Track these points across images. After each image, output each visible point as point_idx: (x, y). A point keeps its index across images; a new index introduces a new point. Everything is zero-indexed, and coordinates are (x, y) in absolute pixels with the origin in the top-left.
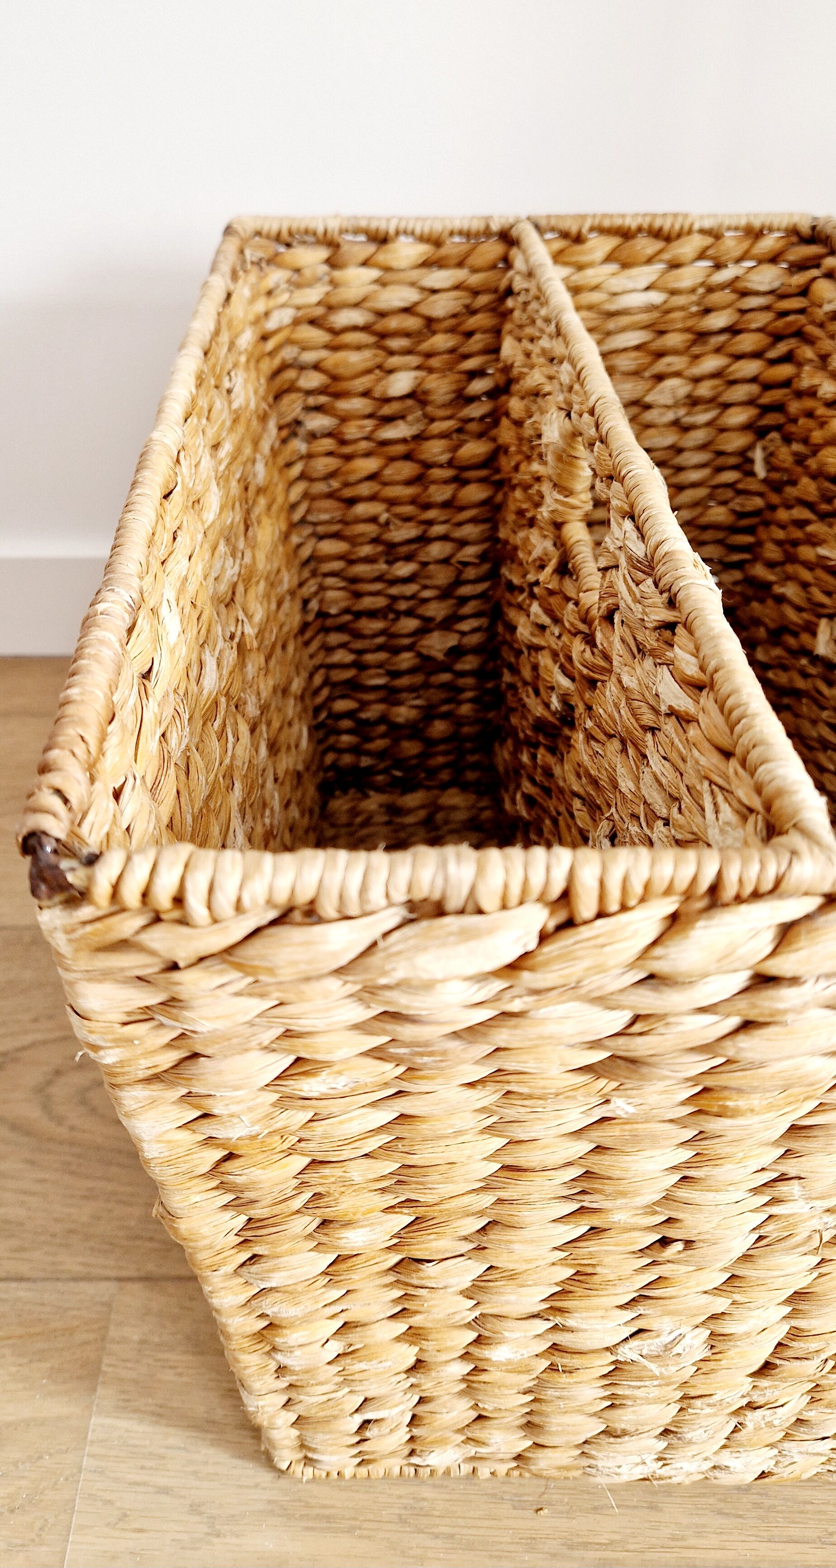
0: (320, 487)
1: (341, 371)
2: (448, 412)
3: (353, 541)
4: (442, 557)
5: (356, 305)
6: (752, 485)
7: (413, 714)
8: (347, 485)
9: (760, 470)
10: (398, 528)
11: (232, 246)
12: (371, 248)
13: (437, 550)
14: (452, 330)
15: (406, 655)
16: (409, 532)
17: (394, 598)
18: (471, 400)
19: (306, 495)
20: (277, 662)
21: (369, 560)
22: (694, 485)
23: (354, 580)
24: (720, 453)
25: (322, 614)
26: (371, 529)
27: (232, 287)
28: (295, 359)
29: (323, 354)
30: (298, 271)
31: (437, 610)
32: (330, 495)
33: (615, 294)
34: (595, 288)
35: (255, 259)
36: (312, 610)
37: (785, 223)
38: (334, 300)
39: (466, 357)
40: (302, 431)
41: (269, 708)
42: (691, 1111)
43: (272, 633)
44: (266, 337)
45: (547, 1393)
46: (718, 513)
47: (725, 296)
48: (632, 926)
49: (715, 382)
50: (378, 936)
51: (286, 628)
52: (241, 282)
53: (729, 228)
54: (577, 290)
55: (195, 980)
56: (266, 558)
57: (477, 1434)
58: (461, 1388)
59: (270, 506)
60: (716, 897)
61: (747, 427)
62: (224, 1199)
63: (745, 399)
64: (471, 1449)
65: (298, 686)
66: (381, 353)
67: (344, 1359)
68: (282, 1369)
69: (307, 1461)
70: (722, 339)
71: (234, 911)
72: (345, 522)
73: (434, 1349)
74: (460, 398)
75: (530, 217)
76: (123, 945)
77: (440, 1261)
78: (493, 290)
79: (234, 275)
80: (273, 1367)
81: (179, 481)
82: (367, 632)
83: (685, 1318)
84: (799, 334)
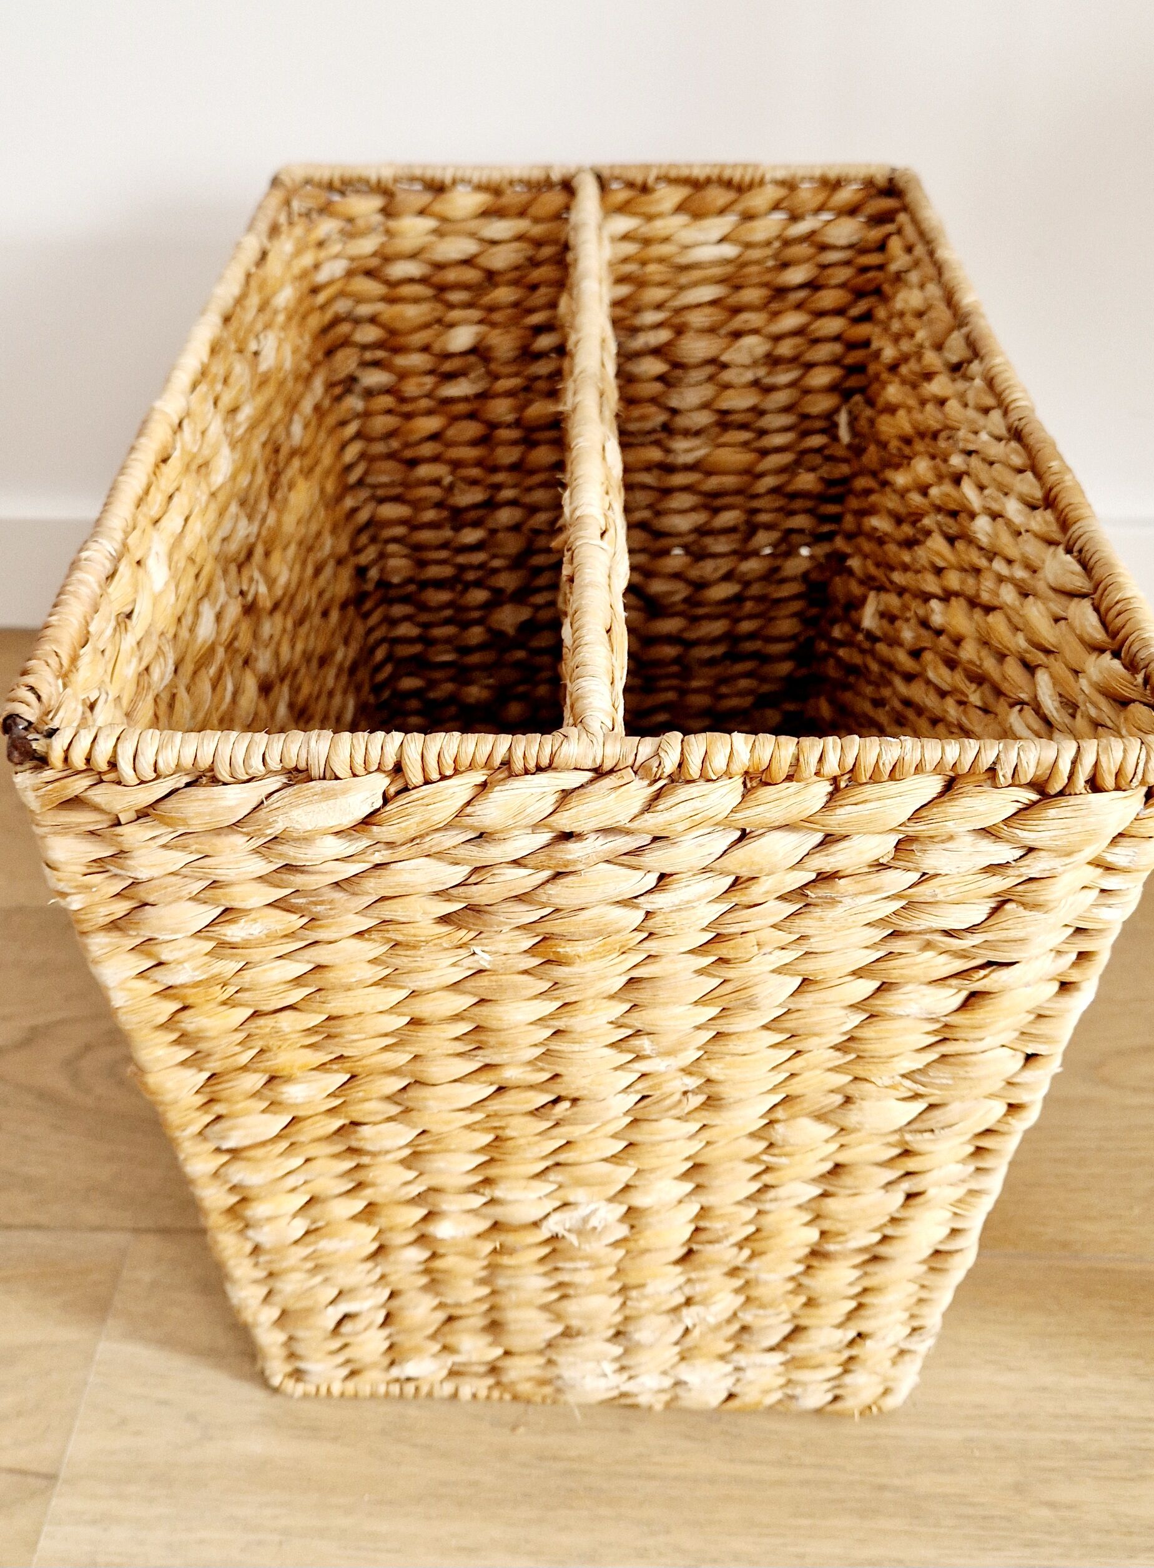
0: (379, 448)
1: (399, 325)
2: (513, 369)
3: (417, 505)
4: (511, 523)
5: (413, 256)
6: (840, 452)
7: (485, 694)
8: (407, 445)
9: (844, 434)
10: (463, 492)
11: (279, 195)
12: (426, 198)
13: (505, 516)
14: (516, 283)
15: (477, 630)
16: (476, 496)
17: (462, 568)
18: (539, 356)
19: (363, 456)
20: (312, 628)
21: (435, 526)
22: (779, 450)
23: (418, 547)
24: (805, 417)
25: (383, 584)
26: (434, 493)
27: (268, 245)
28: (350, 313)
29: (380, 307)
30: (351, 220)
31: (507, 581)
32: (391, 456)
33: (689, 247)
34: (666, 240)
35: (303, 210)
36: (372, 579)
37: (863, 173)
38: (389, 251)
39: (531, 311)
40: (358, 388)
41: (296, 673)
42: (537, 961)
43: (307, 597)
44: (315, 290)
45: (501, 1282)
46: (806, 481)
47: (803, 250)
48: (451, 791)
49: (797, 340)
50: (263, 797)
51: (327, 596)
52: (283, 237)
53: (803, 179)
54: (647, 242)
55: (134, 835)
56: (299, 522)
57: (450, 1340)
58: (424, 1280)
59: (311, 470)
60: (509, 768)
61: (832, 388)
62: (185, 1053)
63: (828, 358)
64: (449, 1360)
65: (345, 657)
66: (439, 306)
67: (312, 1238)
68: (256, 1250)
69: (298, 1375)
70: (801, 294)
71: (154, 775)
72: (406, 485)
73: (391, 1229)
74: (527, 355)
75: (592, 169)
76: (75, 802)
77: (375, 1124)
78: (555, 242)
79: (274, 231)
80: (249, 1247)
81: (178, 445)
82: (432, 604)
83: (596, 1189)
84: (878, 292)
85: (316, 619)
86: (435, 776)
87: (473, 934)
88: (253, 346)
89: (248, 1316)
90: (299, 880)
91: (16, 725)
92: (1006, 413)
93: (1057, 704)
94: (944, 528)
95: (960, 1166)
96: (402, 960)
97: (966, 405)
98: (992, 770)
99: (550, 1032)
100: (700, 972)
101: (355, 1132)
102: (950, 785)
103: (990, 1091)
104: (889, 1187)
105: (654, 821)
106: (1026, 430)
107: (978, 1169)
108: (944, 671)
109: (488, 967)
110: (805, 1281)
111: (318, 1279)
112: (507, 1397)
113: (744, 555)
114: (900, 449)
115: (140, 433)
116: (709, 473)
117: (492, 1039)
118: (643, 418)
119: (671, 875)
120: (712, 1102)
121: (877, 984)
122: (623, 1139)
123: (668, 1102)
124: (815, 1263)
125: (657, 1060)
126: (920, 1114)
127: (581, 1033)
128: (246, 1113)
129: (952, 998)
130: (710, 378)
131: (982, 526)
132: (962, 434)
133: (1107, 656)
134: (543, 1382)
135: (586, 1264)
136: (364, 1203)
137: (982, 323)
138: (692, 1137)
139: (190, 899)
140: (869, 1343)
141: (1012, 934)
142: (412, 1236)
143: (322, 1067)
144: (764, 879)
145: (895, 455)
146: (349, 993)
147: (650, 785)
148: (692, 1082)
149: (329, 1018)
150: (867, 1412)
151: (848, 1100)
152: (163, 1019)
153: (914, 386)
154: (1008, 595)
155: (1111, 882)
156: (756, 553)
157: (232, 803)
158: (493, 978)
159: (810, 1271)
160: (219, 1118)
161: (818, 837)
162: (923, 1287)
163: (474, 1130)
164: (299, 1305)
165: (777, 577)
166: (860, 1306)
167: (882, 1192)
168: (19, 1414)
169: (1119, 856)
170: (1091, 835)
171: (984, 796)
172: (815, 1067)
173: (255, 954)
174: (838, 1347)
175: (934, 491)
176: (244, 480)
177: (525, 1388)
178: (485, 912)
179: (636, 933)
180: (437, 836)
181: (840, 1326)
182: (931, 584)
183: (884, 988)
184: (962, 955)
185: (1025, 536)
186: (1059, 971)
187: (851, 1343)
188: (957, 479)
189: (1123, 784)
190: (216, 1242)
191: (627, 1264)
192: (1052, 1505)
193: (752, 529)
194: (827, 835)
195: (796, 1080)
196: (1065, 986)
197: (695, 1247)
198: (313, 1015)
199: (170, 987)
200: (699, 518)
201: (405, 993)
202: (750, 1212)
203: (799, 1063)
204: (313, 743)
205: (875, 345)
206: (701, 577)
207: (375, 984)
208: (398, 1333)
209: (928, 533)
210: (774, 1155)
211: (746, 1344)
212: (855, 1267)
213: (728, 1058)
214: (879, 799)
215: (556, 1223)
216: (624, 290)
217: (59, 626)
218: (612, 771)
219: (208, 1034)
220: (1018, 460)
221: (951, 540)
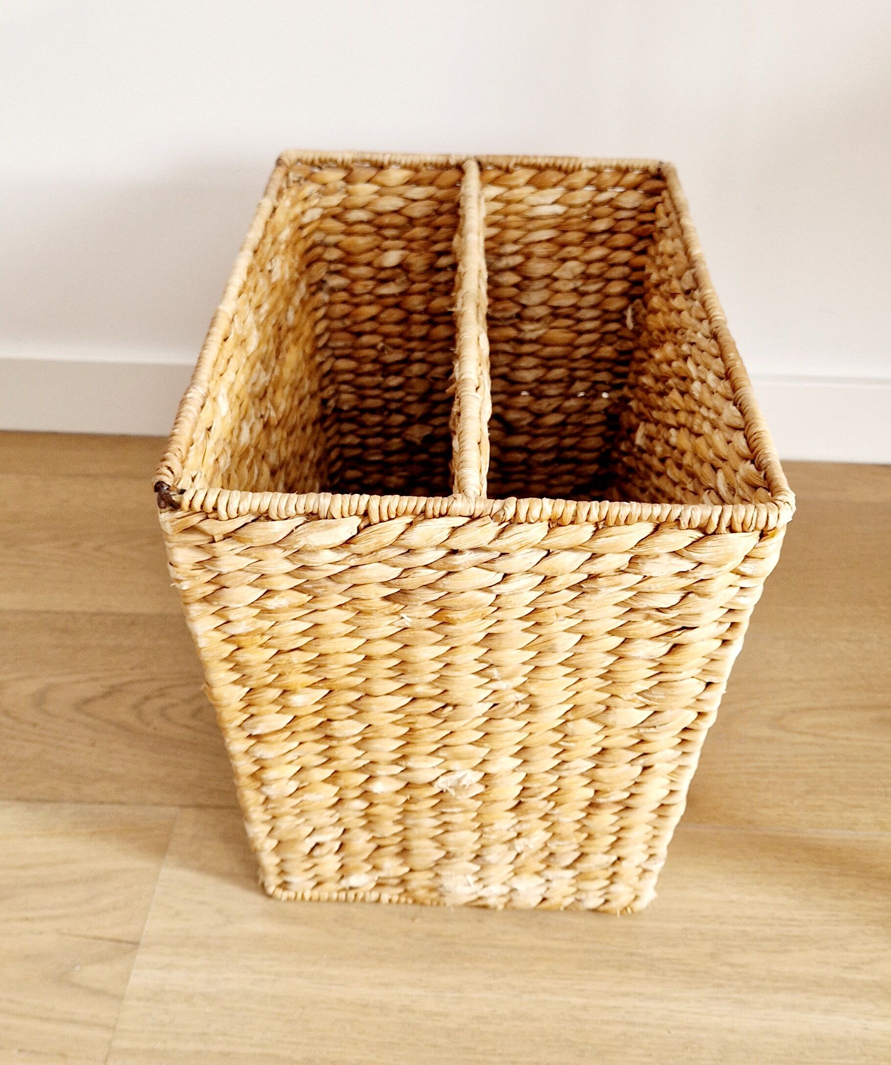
0: (338, 324)
1: (352, 249)
2: (423, 278)
3: (360, 360)
4: (420, 373)
5: (363, 208)
6: (627, 334)
7: (400, 482)
8: (355, 323)
9: (629, 323)
10: (390, 353)
11: (282, 170)
12: (372, 172)
13: (416, 369)
14: (426, 225)
15: (396, 441)
16: (397, 356)
17: (388, 401)
18: (440, 270)
19: (327, 329)
20: (297, 437)
21: (371, 374)
22: (589, 332)
23: (361, 387)
24: (606, 312)
25: (337, 410)
26: (371, 353)
27: (277, 204)
28: (322, 241)
29: (341, 237)
30: (325, 185)
31: (417, 410)
32: (345, 330)
33: (533, 206)
34: (520, 201)
35: (296, 179)
36: (331, 407)
37: (642, 165)
38: (348, 204)
39: (435, 242)
40: (325, 287)
41: (288, 464)
42: (436, 623)
43: (294, 419)
44: (301, 228)
45: (409, 822)
46: (606, 351)
47: (605, 210)
48: (393, 526)
49: (601, 264)
50: (294, 528)
51: (305, 417)
52: (284, 197)
53: (605, 167)
54: (508, 202)
55: (222, 547)
56: (292, 371)
57: (378, 862)
58: (363, 822)
59: (298, 339)
60: (425, 515)
61: (623, 294)
62: (236, 676)
63: (620, 276)
64: (376, 875)
65: (314, 456)
66: (379, 238)
67: (300, 792)
68: (267, 799)
69: (284, 885)
70: (604, 237)
71: (236, 515)
72: (354, 348)
73: (346, 787)
74: (433, 269)
75: (475, 157)
76: (193, 529)
77: (340, 720)
78: (452, 201)
79: (280, 193)
80: (262, 798)
81: (233, 331)
82: (368, 423)
83: (466, 761)
84: (650, 237)
85: (299, 432)
86: (386, 518)
87: (402, 607)
88: (269, 267)
89: (258, 844)
90: (309, 574)
91: (163, 487)
92: (710, 323)
93: (726, 489)
94: (679, 387)
95: (673, 751)
96: (363, 621)
97: (691, 315)
98: (678, 520)
99: (443, 664)
100: (525, 630)
101: (330, 725)
102: (657, 528)
103: (687, 704)
104: (632, 763)
105: (500, 544)
106: (719, 335)
107: (684, 753)
108: (676, 470)
109: (409, 626)
110: (586, 822)
111: (302, 820)
112: (410, 901)
113: (567, 397)
114: (659, 337)
115: (212, 325)
116: (546, 345)
117: (409, 668)
118: (504, 310)
119: (510, 574)
120: (532, 709)
121: (622, 639)
122: (482, 731)
123: (507, 708)
124: (592, 811)
125: (501, 682)
126: (649, 717)
127: (459, 665)
128: (268, 713)
129: (662, 648)
130: (547, 287)
131: (696, 387)
132: (688, 332)
133: (749, 462)
134: (432, 890)
135: (459, 809)
136: (333, 771)
137: (703, 267)
138: (520, 730)
139: (248, 585)
140: (624, 863)
141: (692, 611)
142: (358, 793)
143: (313, 686)
144: (559, 577)
145: (656, 340)
146: (333, 641)
147: (499, 525)
148: (521, 696)
149: (320, 655)
150: (625, 912)
151: (608, 708)
152: (226, 655)
153: (667, 300)
154: (706, 428)
155: (745, 583)
156: (575, 396)
157: (277, 531)
158: (412, 632)
159: (589, 816)
160: (252, 716)
161: (589, 555)
162: (655, 828)
163: (398, 725)
164: (289, 837)
165: (588, 410)
166: (619, 839)
167: (629, 766)
168: (115, 909)
169: (746, 568)
170: (729, 556)
171: (674, 534)
172: (589, 688)
173: (281, 617)
174: (607, 866)
175: (674, 364)
176: (264, 349)
177: (421, 893)
178: (409, 594)
179: (490, 607)
180: (385, 551)
181: (607, 853)
182: (671, 419)
183: (626, 641)
184: (667, 622)
185: (716, 395)
186: (720, 634)
187: (614, 864)
188: (685, 359)
189: (746, 529)
190: (243, 796)
191: (483, 810)
192: (732, 965)
193: (572, 380)
194: (593, 554)
195: (579, 695)
196: (725, 642)
197: (522, 800)
198: (310, 654)
199: (233, 636)
200: (539, 373)
201: (364, 641)
202: (553, 778)
203: (580, 685)
204: (322, 499)
205: (647, 271)
206: (539, 410)
207: (346, 635)
208: (347, 856)
209: (671, 389)
210: (567, 742)
211: (552, 865)
212: (615, 814)
213: (541, 682)
214: (619, 534)
215: (443, 783)
216: (494, 231)
217: (180, 435)
218: (479, 517)
219: (251, 664)
220: (715, 351)
221: (683, 393)
